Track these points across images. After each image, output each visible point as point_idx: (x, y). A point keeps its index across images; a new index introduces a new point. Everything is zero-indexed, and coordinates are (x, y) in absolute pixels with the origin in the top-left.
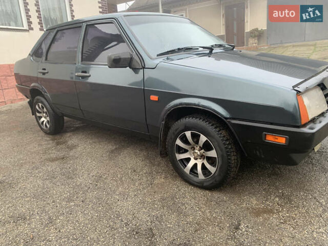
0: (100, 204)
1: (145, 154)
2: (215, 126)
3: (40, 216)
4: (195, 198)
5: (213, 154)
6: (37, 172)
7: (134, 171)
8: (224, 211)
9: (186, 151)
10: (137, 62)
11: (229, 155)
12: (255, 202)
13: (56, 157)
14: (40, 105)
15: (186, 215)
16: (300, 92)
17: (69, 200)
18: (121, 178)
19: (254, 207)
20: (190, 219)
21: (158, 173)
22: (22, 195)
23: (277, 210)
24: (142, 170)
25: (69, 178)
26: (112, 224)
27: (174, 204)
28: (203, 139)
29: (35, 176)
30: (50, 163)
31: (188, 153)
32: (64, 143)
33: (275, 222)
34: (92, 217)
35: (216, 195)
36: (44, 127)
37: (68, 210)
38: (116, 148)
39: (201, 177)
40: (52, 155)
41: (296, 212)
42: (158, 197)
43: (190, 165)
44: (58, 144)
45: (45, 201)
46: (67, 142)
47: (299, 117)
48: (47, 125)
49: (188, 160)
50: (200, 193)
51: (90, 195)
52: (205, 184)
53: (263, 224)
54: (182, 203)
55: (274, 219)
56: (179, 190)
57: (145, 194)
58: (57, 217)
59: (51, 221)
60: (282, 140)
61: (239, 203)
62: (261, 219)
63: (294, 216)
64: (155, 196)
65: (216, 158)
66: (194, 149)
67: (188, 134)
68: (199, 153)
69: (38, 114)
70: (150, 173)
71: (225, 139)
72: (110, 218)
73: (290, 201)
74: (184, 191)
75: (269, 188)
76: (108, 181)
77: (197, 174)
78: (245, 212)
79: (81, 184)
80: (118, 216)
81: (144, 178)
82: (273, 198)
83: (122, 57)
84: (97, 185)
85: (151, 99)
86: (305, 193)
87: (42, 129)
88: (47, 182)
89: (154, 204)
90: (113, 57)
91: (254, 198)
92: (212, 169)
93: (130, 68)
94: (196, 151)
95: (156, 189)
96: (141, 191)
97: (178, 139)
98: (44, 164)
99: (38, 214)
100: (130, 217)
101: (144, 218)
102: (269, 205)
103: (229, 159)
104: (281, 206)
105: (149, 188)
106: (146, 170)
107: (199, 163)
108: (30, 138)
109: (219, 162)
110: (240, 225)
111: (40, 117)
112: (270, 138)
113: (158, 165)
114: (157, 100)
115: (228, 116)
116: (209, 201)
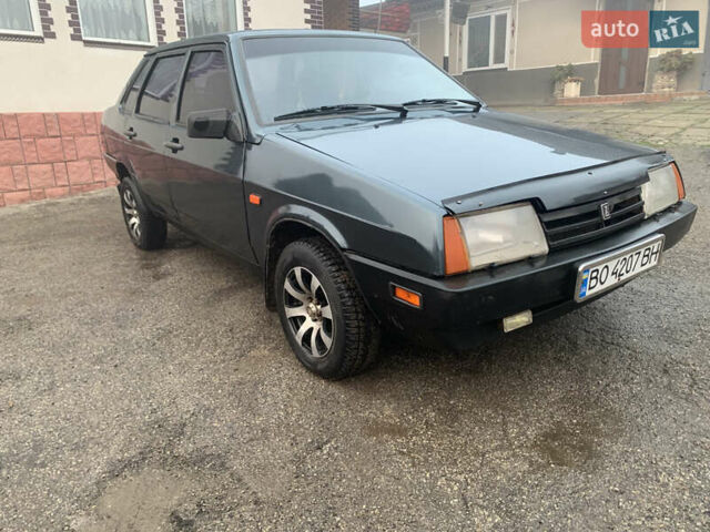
2: (332, 261)
3: (40, 378)
5: (328, 312)
9: (299, 304)
10: (236, 127)
14: (129, 193)
16: (453, 213)
17: (99, 360)
28: (315, 283)
31: (302, 307)
36: (134, 235)
39: (315, 353)
43: (303, 329)
47: (440, 259)
48: (138, 230)
49: (302, 319)
51: (132, 359)
57: (219, 369)
58: (63, 383)
59: (51, 388)
60: (415, 300)
65: (331, 321)
67: (298, 271)
68: (314, 310)
69: (127, 210)
76: (175, 341)
77: (310, 346)
83: (211, 119)
84: (154, 344)
85: (251, 200)
87: (132, 236)
90: (194, 119)
92: (328, 342)
93: (228, 139)
94: (311, 305)
97: (287, 279)
100: (166, 401)
101: (186, 406)
103: (347, 325)
105: (232, 362)
107: (315, 328)
109: (335, 330)
111: (131, 216)
112: (402, 295)
114: (258, 202)
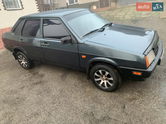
0: (67, 103)
1: (78, 76)
2: (112, 68)
3: (44, 112)
4: (105, 96)
6: (32, 91)
7: (76, 86)
8: (118, 101)
10: (74, 40)
11: (118, 79)
12: (129, 96)
13: (37, 82)
14: (21, 56)
15: (104, 105)
16: (146, 55)
18: (71, 90)
19: (129, 98)
20: (106, 106)
21: (86, 86)
22: (31, 103)
23: (137, 98)
24: (79, 85)
25: (48, 93)
26: (75, 112)
27: (97, 100)
28: (107, 73)
29: (32, 93)
30: (36, 86)
31: (100, 78)
32: (37, 74)
33: (138, 103)
34: (66, 110)
35: (113, 94)
36: (24, 66)
37: (54, 108)
38: (63, 75)
39: (106, 87)
40: (34, 81)
41: (145, 98)
42: (90, 97)
44: (34, 74)
45: (43, 105)
46: (38, 73)
47: (146, 65)
48: (26, 65)
49: (100, 81)
50: (107, 94)
51: (61, 100)
52: (108, 90)
53: (133, 105)
54: (101, 99)
55: (137, 102)
56: (98, 93)
57: (84, 97)
60: (140, 74)
61: (123, 97)
62: (132, 103)
63: (144, 100)
64: (89, 97)
65: (113, 80)
66: (103, 77)
67: (100, 71)
68: (105, 78)
69: (20, 60)
70: (83, 86)
71: (116, 73)
72: (74, 110)
73: (142, 93)
74: (100, 93)
75: (133, 89)
76: (66, 92)
77: (105, 86)
78: (126, 100)
79: (55, 95)
80: (77, 108)
81: (81, 89)
82: (135, 93)
83: (67, 39)
84: (62, 95)
85: (82, 57)
86: (147, 89)
88: (39, 96)
89: (89, 101)
90: (63, 40)
91: (128, 94)
92: (111, 85)
93: (71, 43)
94: (104, 78)
95: (88, 94)
96: (82, 96)
97: (95, 73)
98: (33, 86)
99: (43, 111)
100: (82, 108)
101: (88, 108)
102: (134, 96)
104: (139, 96)
105: (85, 94)
106: (81, 85)
107: (105, 82)
108: (19, 72)
109: (114, 82)
110: (125, 106)
111: (21, 62)
112: (135, 73)
113: (85, 82)
114: (85, 57)
115: (118, 65)
116: (111, 97)
